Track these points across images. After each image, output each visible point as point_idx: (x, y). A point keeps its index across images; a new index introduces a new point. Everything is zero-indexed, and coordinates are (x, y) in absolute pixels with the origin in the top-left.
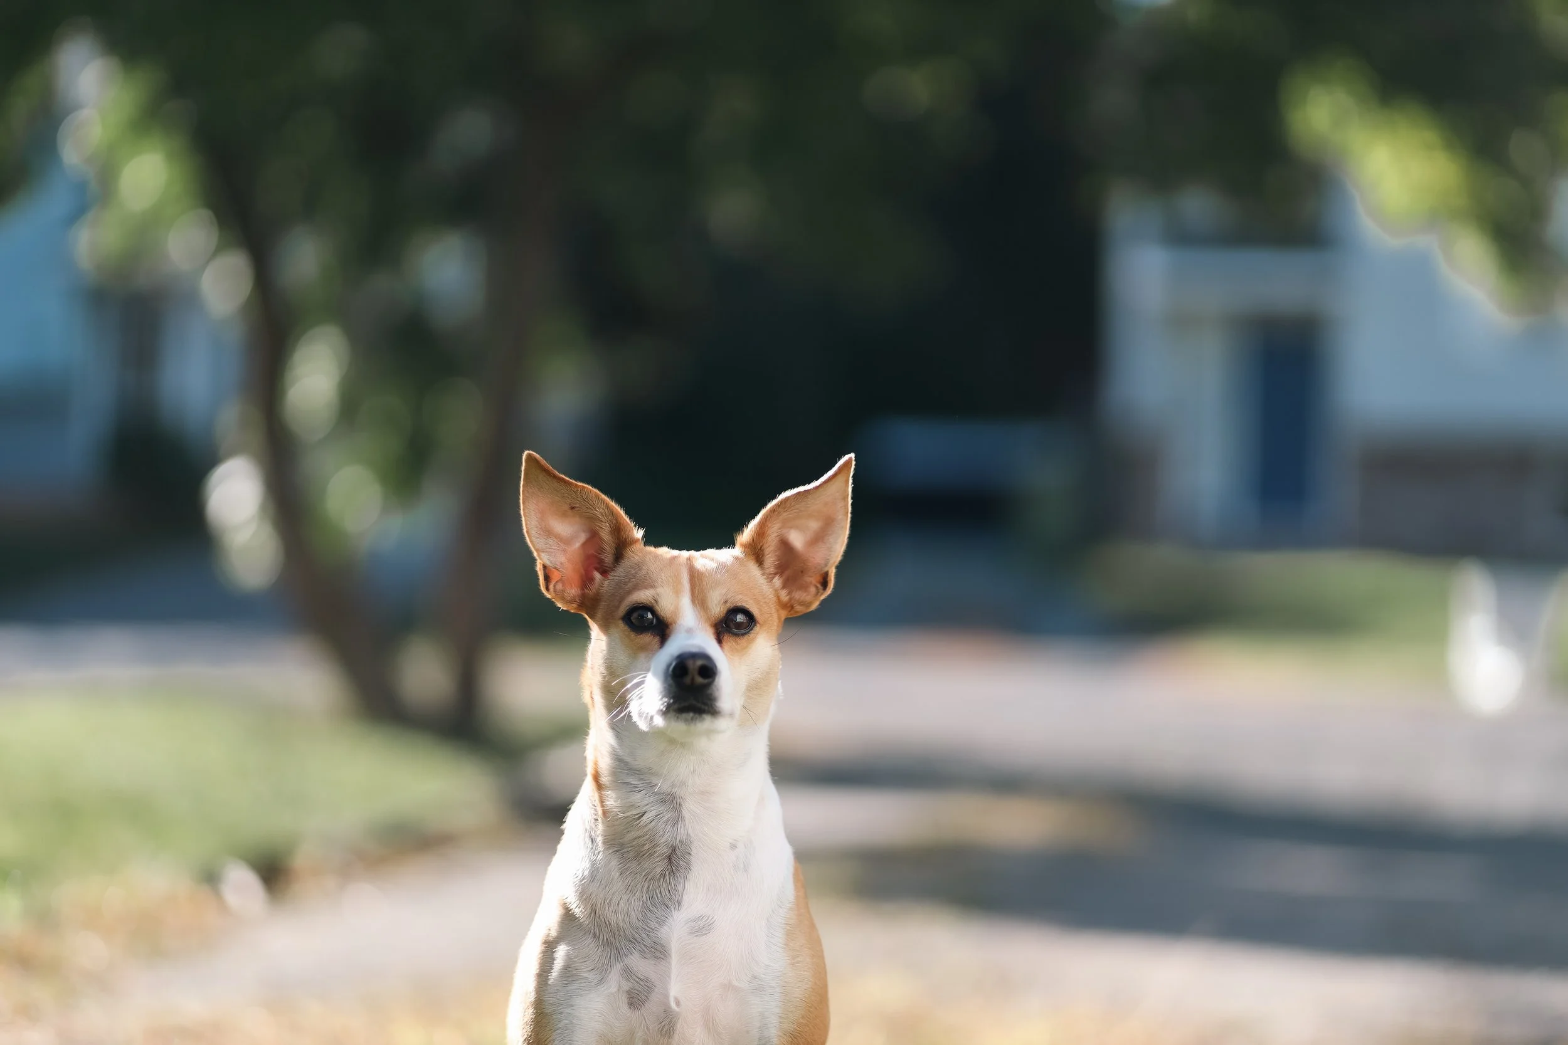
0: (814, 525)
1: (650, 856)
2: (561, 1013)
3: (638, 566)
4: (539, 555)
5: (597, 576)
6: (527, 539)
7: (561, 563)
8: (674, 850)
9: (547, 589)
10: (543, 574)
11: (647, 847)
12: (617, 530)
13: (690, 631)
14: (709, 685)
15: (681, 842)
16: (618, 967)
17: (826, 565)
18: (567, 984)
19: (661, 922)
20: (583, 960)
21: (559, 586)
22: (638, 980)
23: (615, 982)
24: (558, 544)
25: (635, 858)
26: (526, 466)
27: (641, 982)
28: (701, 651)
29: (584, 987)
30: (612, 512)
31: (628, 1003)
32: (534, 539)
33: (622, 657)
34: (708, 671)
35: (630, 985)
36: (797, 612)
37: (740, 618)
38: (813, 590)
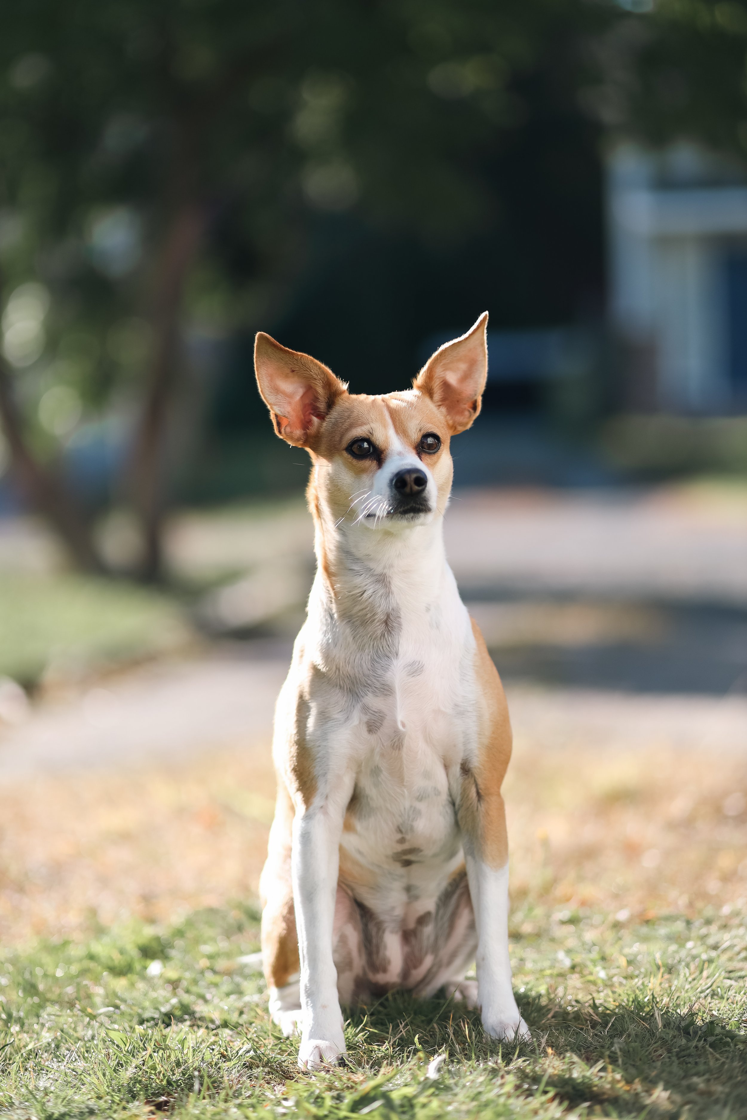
0: (463, 366)
1: (372, 622)
2: (319, 746)
3: (350, 410)
4: (272, 408)
5: (315, 420)
6: (262, 396)
7: (288, 412)
8: (388, 616)
9: (280, 432)
10: (276, 422)
11: (369, 616)
12: (328, 385)
13: (400, 454)
14: (423, 490)
15: (393, 609)
16: (359, 707)
17: (476, 395)
18: (322, 725)
19: (385, 669)
20: (334, 706)
21: (288, 429)
22: (373, 713)
23: (357, 718)
24: (285, 398)
25: (362, 625)
26: (258, 343)
27: (376, 714)
28: (413, 467)
29: (335, 725)
30: (324, 373)
31: (368, 730)
32: (267, 396)
33: (347, 478)
34: (421, 481)
35: (368, 717)
36: (458, 431)
37: (430, 440)
38: (467, 413)
